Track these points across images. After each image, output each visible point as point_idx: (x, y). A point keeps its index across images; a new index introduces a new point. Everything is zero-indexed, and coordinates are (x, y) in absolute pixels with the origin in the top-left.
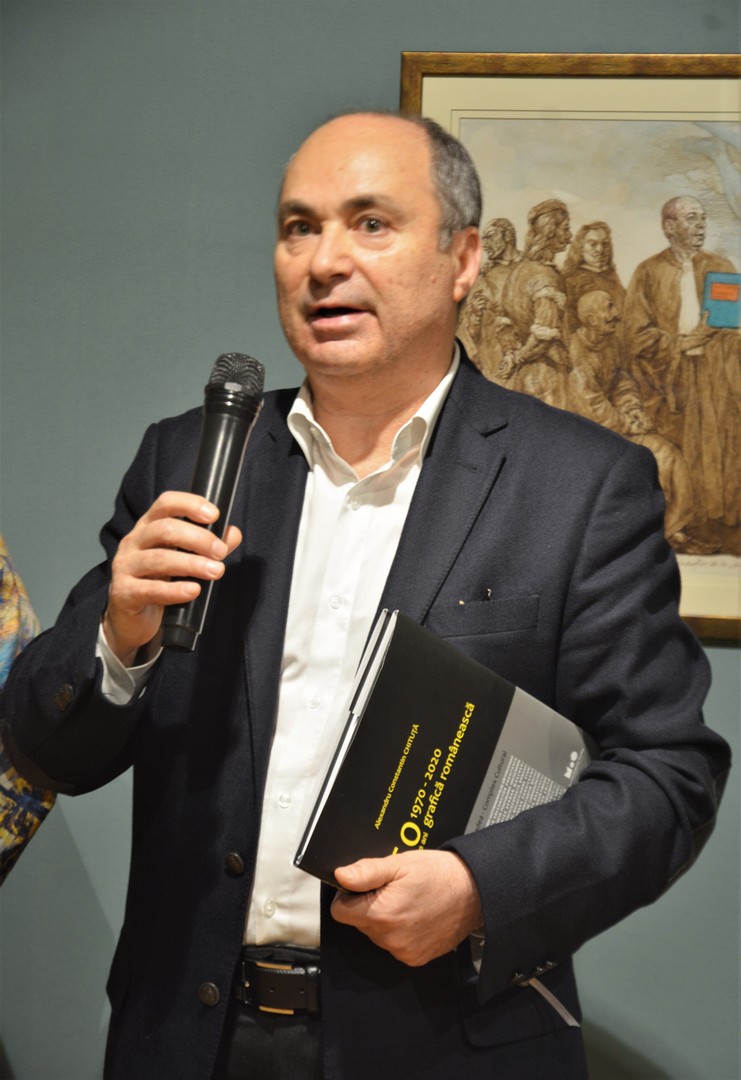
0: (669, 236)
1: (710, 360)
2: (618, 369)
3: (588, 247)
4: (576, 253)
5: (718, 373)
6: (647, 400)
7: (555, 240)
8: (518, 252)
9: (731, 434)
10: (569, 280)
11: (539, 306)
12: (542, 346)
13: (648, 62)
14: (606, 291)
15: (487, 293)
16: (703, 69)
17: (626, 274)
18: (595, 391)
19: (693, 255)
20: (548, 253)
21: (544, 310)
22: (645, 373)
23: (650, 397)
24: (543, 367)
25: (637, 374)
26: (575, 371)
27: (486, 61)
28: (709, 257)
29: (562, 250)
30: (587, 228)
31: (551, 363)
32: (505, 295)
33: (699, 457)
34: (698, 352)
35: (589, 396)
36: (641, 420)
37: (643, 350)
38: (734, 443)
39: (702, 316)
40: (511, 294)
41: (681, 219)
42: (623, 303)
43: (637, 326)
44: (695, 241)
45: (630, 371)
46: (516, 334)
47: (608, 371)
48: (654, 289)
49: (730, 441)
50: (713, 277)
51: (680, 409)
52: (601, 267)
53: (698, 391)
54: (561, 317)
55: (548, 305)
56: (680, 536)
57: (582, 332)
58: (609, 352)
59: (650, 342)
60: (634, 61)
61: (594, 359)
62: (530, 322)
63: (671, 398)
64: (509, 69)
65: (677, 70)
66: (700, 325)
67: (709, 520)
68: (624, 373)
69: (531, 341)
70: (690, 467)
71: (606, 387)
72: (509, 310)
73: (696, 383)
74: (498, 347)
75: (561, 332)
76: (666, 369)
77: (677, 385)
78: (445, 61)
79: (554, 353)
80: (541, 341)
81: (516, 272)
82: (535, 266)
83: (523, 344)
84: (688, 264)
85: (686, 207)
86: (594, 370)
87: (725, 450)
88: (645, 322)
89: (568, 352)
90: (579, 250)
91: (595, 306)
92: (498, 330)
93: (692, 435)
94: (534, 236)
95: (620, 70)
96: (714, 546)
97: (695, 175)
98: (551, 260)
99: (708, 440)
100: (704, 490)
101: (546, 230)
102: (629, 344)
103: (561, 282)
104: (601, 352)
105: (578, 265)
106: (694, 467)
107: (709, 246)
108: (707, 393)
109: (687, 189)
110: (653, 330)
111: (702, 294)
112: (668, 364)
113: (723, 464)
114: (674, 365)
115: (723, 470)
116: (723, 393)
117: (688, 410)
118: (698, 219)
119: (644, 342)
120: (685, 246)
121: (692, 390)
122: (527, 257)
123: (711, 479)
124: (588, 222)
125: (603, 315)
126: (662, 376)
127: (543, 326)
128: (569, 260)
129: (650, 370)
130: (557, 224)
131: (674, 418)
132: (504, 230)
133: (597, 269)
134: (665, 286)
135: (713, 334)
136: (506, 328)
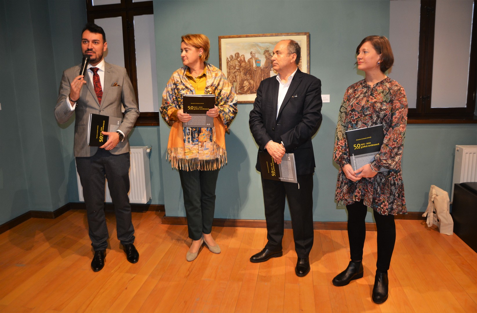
0: (251, 56)
2: (246, 72)
3: (242, 58)
5: (258, 72)
6: (250, 75)
7: (238, 57)
13: (247, 36)
14: (244, 63)
15: (230, 64)
17: (247, 60)
21: (237, 66)
22: (250, 72)
25: (249, 72)
27: (228, 37)
28: (256, 58)
30: (242, 56)
31: (238, 72)
33: (257, 82)
34: (256, 69)
35: (243, 75)
39: (256, 65)
40: (233, 64)
41: (253, 54)
42: (246, 64)
54: (239, 66)
56: (255, 91)
57: (242, 68)
59: (250, 69)
60: (246, 36)
61: (244, 71)
63: (253, 75)
65: (251, 36)
69: (236, 69)
71: (245, 74)
72: (233, 66)
74: (232, 70)
75: (239, 68)
77: (253, 74)
78: (224, 37)
80: (237, 69)
81: (234, 61)
82: (236, 60)
84: (254, 59)
85: (253, 52)
88: (249, 66)
90: (241, 58)
94: (236, 57)
97: (254, 49)
98: (238, 59)
102: (248, 69)
103: (239, 62)
105: (241, 60)
107: (256, 57)
108: (257, 74)
111: (256, 62)
114: (253, 71)
116: (259, 74)
118: (255, 54)
120: (253, 57)
122: (235, 59)
124: (242, 55)
125: (244, 66)
128: (240, 59)
130: (238, 55)
131: (253, 77)
132: (232, 56)
133: (243, 60)
134: (251, 62)
135: (258, 67)
136: (233, 68)
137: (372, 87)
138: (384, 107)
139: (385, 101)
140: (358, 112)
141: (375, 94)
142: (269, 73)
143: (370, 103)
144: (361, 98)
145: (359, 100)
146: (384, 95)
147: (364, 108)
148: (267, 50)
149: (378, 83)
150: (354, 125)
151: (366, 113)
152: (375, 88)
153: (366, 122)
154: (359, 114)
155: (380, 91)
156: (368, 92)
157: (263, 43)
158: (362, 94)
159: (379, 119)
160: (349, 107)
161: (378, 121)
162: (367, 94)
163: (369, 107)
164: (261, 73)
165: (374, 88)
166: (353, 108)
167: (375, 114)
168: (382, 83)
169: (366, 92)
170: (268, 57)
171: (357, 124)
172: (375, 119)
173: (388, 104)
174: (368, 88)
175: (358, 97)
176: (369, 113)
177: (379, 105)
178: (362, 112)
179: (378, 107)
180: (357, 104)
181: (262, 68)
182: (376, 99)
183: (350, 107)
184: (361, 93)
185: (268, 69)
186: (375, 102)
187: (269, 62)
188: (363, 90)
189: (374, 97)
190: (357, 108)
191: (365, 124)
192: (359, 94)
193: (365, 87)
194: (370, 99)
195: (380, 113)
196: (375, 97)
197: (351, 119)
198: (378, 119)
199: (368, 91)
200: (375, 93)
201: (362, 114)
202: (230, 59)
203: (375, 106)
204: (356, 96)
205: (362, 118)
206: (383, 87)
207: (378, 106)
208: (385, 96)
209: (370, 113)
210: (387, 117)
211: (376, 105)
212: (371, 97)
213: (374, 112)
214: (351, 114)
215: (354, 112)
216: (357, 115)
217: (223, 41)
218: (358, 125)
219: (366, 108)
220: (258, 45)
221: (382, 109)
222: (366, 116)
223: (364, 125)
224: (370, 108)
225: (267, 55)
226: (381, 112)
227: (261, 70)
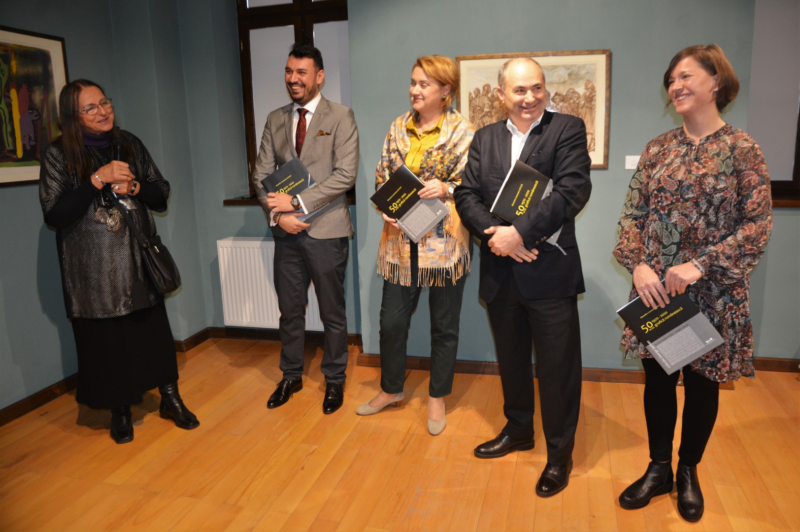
7: (488, 92)
8: (481, 94)
10: (491, 99)
21: (487, 106)
24: (487, 117)
26: (493, 117)
27: (472, 57)
29: (489, 94)
30: (494, 89)
31: (488, 116)
40: (480, 103)
46: (481, 111)
54: (490, 106)
57: (494, 110)
58: (500, 113)
61: (497, 115)
62: (484, 108)
69: (484, 112)
72: (480, 106)
74: (478, 114)
75: (490, 110)
78: (465, 57)
79: (489, 114)
80: (486, 112)
81: (481, 99)
82: (484, 97)
86: (497, 117)
89: (492, 114)
90: (493, 93)
91: (497, 104)
92: (477, 110)
94: (484, 91)
98: (487, 95)
101: (486, 89)
104: (498, 113)
105: (493, 96)
122: (483, 95)
125: (498, 106)
127: (486, 109)
128: (491, 96)
130: (488, 88)
132: (478, 90)
133: (496, 97)
136: (479, 110)
137: (697, 143)
138: (722, 185)
139: (724, 173)
140: (671, 193)
141: (704, 159)
143: (693, 177)
144: (677, 165)
145: (672, 170)
146: (721, 160)
147: (682, 187)
149: (710, 136)
150: (664, 216)
151: (687, 197)
152: (703, 147)
153: (688, 213)
154: (673, 196)
155: (712, 153)
156: (691, 153)
158: (678, 159)
159: (713, 207)
160: (653, 182)
161: (710, 211)
162: (687, 158)
163: (691, 185)
165: (701, 147)
166: (660, 185)
167: (703, 198)
168: (717, 135)
169: (686, 154)
171: (669, 215)
172: (704, 207)
173: (730, 177)
174: (689, 146)
175: (671, 164)
176: (692, 196)
177: (711, 180)
178: (678, 193)
179: (710, 186)
180: (668, 179)
182: (706, 168)
183: (655, 183)
184: (676, 156)
186: (705, 175)
188: (680, 149)
189: (701, 164)
190: (668, 186)
191: (686, 216)
192: (673, 156)
193: (684, 144)
194: (694, 167)
195: (713, 197)
196: (704, 164)
197: (658, 206)
198: (710, 207)
199: (689, 153)
200: (703, 157)
201: (679, 197)
202: (475, 94)
203: (704, 183)
204: (666, 162)
205: (679, 204)
206: (719, 144)
207: (709, 184)
208: (723, 161)
209: (695, 195)
210: (728, 203)
211: (706, 182)
212: (696, 163)
213: (701, 194)
214: (656, 196)
215: (662, 194)
216: (669, 198)
217: (464, 65)
218: (672, 218)
219: (687, 186)
221: (717, 190)
222: (687, 202)
223: (684, 217)
224: (695, 187)
226: (716, 194)
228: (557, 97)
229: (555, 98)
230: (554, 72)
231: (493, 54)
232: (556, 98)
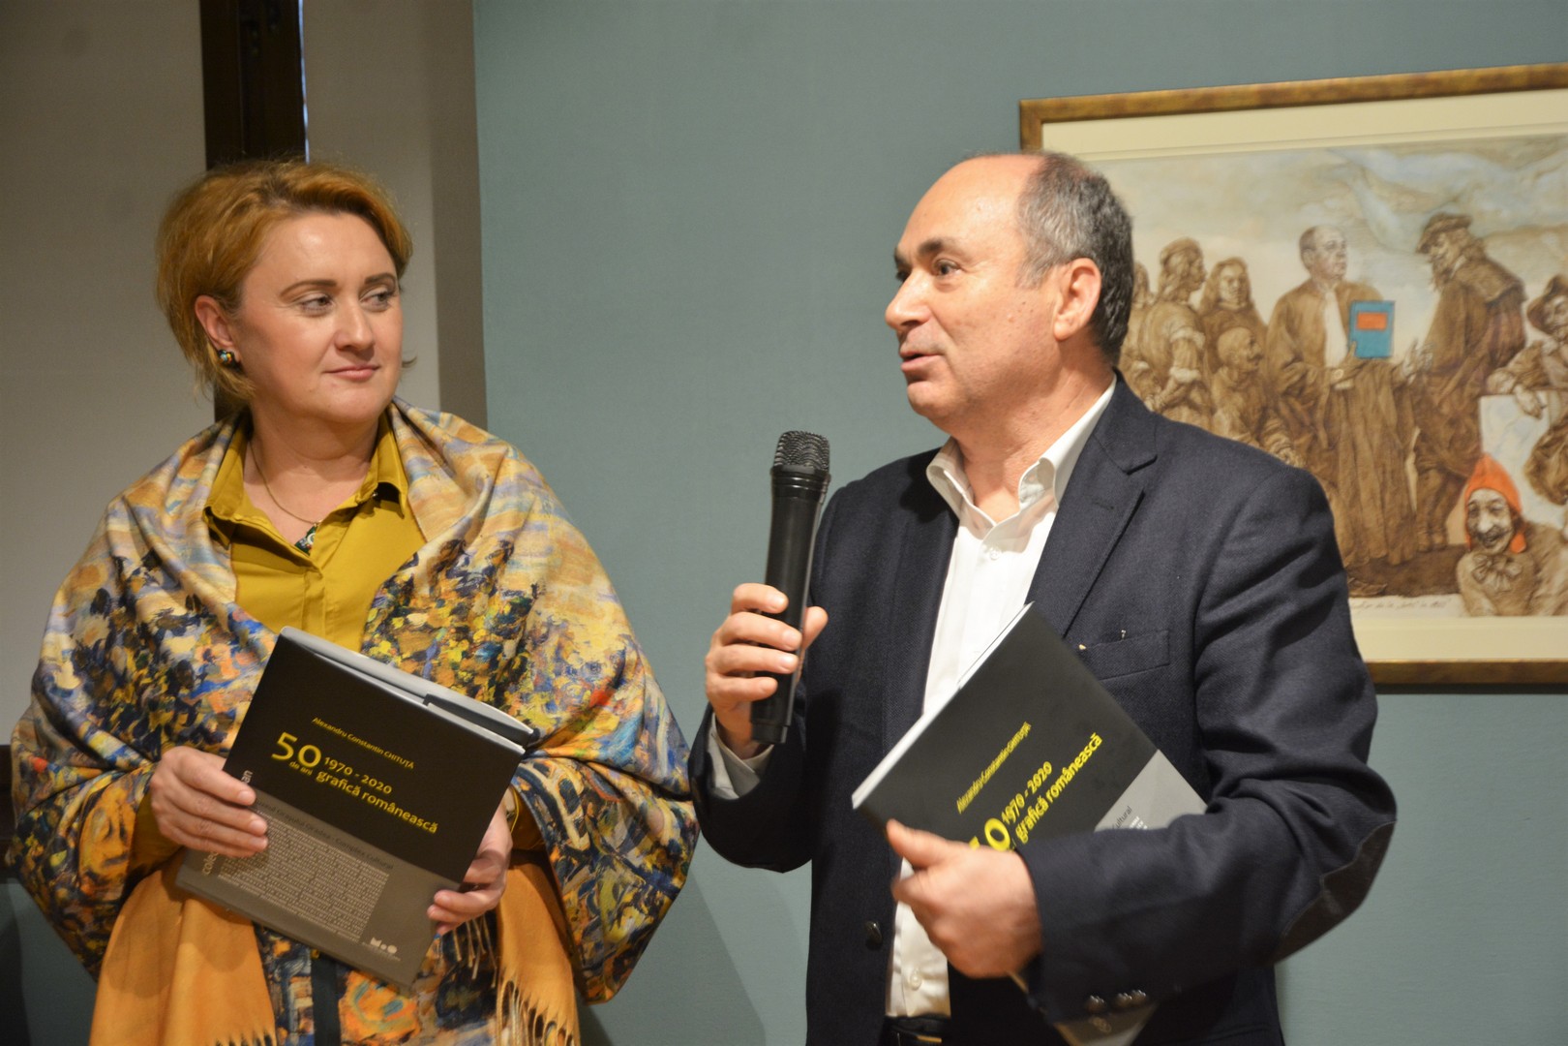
0: (1309, 267)
1: (1361, 392)
2: (1264, 409)
3: (1224, 284)
4: (1212, 290)
5: (1371, 406)
6: (1298, 438)
7: (1189, 279)
8: (1152, 295)
9: (1389, 468)
10: (1206, 320)
11: (1177, 347)
12: (1182, 388)
13: (1274, 93)
14: (1247, 328)
16: (1333, 96)
17: (1265, 309)
18: (1242, 432)
19: (1335, 285)
20: (1183, 293)
21: (1182, 353)
22: (1292, 410)
23: (1300, 435)
24: (1185, 411)
25: (1284, 411)
26: (1219, 413)
27: (1106, 103)
28: (1353, 287)
29: (1197, 289)
30: (1221, 266)
31: (1193, 406)
32: (1140, 339)
33: (1356, 495)
34: (1347, 385)
35: (1235, 438)
36: (1292, 459)
37: (1288, 387)
38: (1392, 478)
39: (1349, 347)
40: (1146, 337)
41: (1320, 249)
42: (1265, 339)
43: (1280, 363)
44: (1336, 270)
45: (1277, 410)
46: (1155, 379)
47: (1254, 410)
48: (1296, 322)
49: (1388, 476)
50: (1358, 307)
51: (1332, 445)
52: (1239, 303)
53: (1351, 425)
54: (1200, 357)
55: (1186, 347)
57: (1223, 372)
58: (1253, 391)
59: (1296, 378)
60: (1262, 93)
61: (1239, 399)
62: (1168, 365)
63: (1322, 435)
64: (1131, 109)
65: (1306, 98)
66: (1347, 359)
67: (1371, 560)
68: (1271, 412)
69: (1171, 385)
70: (1347, 503)
71: (1253, 428)
72: (1146, 354)
73: (1348, 417)
75: (1202, 373)
76: (1315, 404)
77: (1327, 423)
78: (1063, 107)
79: (1195, 396)
80: (1180, 385)
81: (1150, 316)
82: (1171, 307)
83: (1163, 388)
84: (1330, 295)
85: (1325, 237)
86: (1239, 410)
87: (1383, 486)
88: (1289, 358)
89: (1210, 393)
90: (1215, 288)
91: (1236, 345)
92: (1135, 375)
93: (1347, 472)
94: (1168, 276)
95: (1246, 103)
96: (1378, 586)
97: (1332, 203)
98: (1187, 299)
99: (1365, 475)
100: (1365, 530)
101: (1179, 270)
102: (1274, 382)
103: (1199, 322)
104: (1245, 392)
105: (1215, 304)
106: (1352, 505)
107: (1351, 275)
108: (1359, 428)
109: (1326, 219)
110: (1299, 366)
111: (1347, 324)
112: (1317, 399)
113: (1382, 500)
114: (1323, 400)
115: (1383, 506)
116: (1377, 426)
117: (1341, 446)
118: (1339, 249)
119: (1288, 379)
120: (1325, 276)
121: (1344, 425)
122: (1160, 298)
123: (1371, 517)
124: (1224, 257)
125: (1245, 353)
126: (1311, 411)
127: (1182, 367)
128: (1205, 300)
129: (1298, 407)
130: (1191, 263)
131: (1325, 455)
132: (1136, 272)
133: (1234, 306)
134: (1308, 320)
135: (1363, 365)
136: (1144, 373)
142: (1475, 416)
148: (1452, 210)
157: (1415, 150)
164: (1392, 420)
170: (1463, 277)
181: (1407, 370)
185: (1461, 384)
187: (1468, 318)
220: (1363, 171)
225: (1450, 256)
227: (1400, 390)
228: (1558, 300)
229: (1548, 307)
230: (1539, 175)
231: (1215, 89)
232: (1558, 310)
